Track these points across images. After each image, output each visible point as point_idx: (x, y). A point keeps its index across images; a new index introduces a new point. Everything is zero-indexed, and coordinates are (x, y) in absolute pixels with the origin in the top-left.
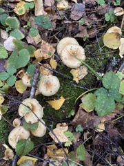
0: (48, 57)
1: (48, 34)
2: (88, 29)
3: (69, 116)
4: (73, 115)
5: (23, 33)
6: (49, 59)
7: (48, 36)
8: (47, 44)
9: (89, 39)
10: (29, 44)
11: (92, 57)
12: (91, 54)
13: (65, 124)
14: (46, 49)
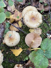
0: (18, 20)
1: (20, 7)
2: (44, 6)
3: (25, 60)
4: (27, 59)
5: (6, 4)
6: (18, 21)
7: (20, 8)
8: (18, 12)
9: (45, 12)
10: (8, 11)
11: (46, 22)
12: (45, 21)
13: (21, 65)
14: (17, 15)
